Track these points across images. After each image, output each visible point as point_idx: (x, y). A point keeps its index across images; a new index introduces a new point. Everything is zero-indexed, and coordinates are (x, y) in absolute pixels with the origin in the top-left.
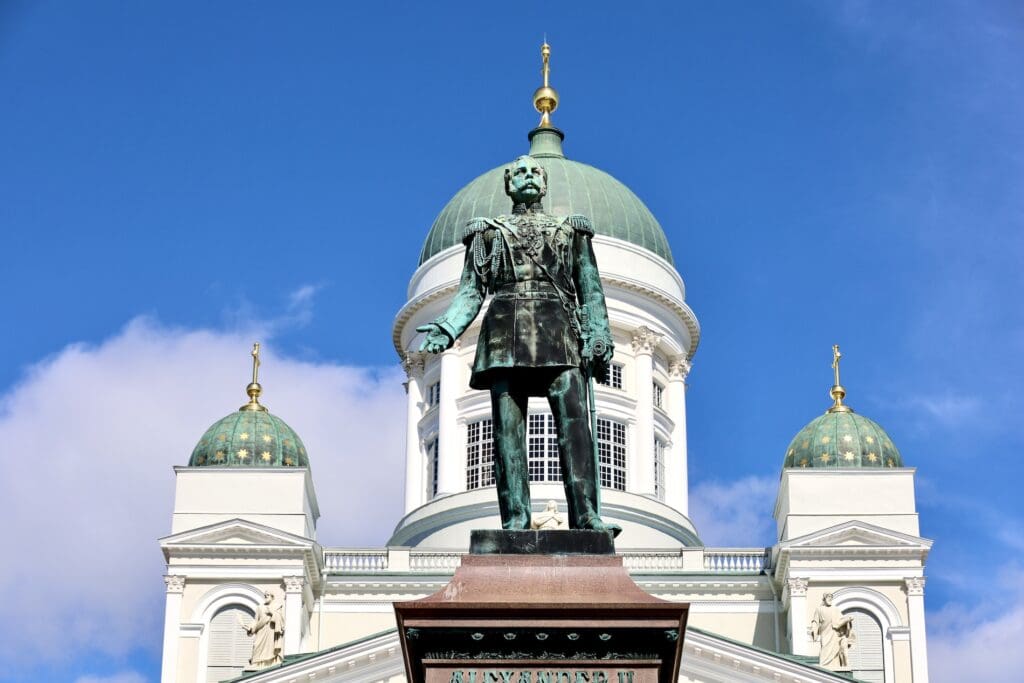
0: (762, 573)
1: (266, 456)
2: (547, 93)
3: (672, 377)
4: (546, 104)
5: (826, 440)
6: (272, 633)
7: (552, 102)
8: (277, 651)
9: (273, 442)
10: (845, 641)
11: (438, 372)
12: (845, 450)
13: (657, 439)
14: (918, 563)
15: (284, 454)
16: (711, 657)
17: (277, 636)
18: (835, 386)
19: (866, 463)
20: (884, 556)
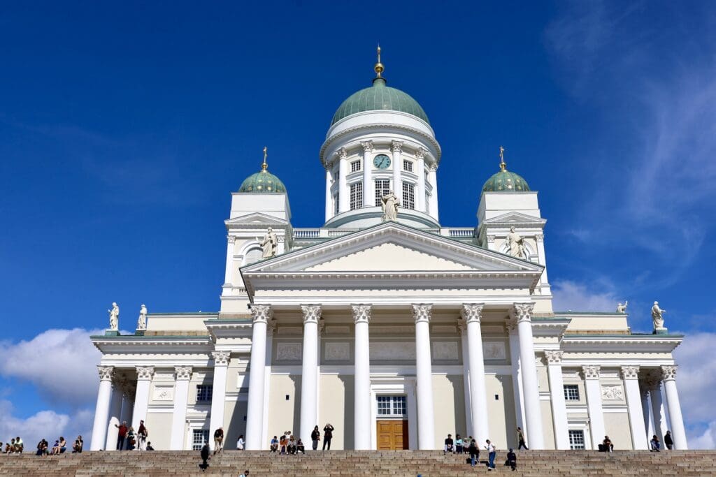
0: (474, 237)
1: (269, 188)
2: (380, 65)
3: (431, 170)
4: (379, 69)
5: (500, 181)
6: (271, 245)
7: (381, 68)
8: (274, 253)
9: (272, 183)
10: (521, 247)
11: (338, 167)
12: (508, 184)
13: (426, 192)
14: (541, 229)
15: (277, 189)
16: (464, 253)
17: (273, 246)
18: (501, 162)
19: (517, 190)
20: (526, 226)
